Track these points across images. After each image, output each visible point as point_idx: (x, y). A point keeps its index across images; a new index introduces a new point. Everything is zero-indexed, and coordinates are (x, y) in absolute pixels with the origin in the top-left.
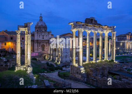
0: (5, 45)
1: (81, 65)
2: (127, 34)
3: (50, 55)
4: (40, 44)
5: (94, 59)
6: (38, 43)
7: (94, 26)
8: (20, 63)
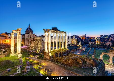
0: (5, 41)
1: (49, 51)
2: (74, 36)
3: (34, 47)
4: (28, 41)
5: (57, 48)
6: (27, 40)
7: (57, 32)
8: (13, 52)
